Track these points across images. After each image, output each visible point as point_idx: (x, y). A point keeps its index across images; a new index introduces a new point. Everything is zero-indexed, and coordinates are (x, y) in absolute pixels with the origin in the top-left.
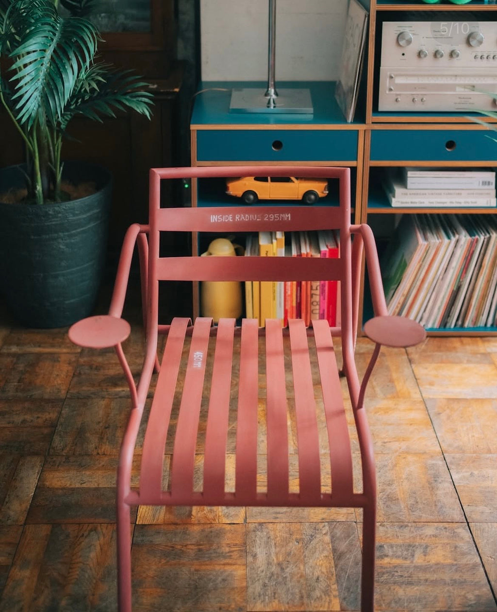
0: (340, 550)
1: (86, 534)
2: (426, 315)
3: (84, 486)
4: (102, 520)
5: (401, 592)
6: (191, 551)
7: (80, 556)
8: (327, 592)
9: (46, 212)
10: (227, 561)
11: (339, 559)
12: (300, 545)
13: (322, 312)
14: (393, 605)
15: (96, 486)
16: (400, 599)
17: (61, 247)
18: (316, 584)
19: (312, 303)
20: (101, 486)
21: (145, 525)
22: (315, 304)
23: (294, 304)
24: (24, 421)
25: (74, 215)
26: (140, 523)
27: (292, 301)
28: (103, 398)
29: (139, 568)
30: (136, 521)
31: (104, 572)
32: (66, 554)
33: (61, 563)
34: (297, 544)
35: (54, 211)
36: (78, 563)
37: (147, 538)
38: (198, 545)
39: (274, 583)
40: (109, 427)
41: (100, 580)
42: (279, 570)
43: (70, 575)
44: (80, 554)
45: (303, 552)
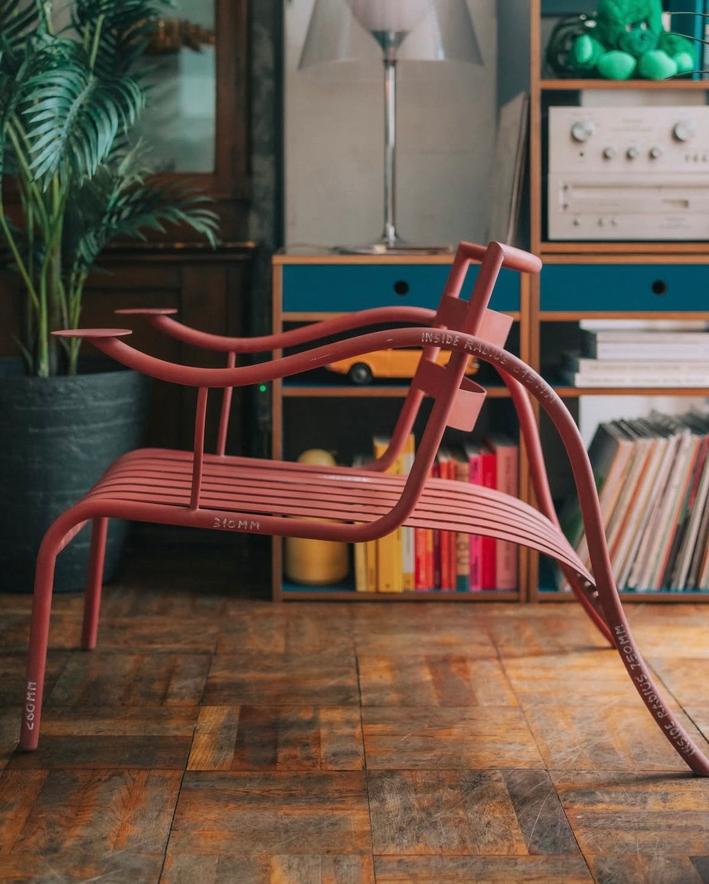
0: (524, 795)
1: (103, 778)
2: (638, 567)
3: (103, 733)
4: (130, 766)
5: (629, 838)
6: (277, 796)
7: (96, 800)
8: (505, 836)
9: (55, 389)
10: (337, 806)
11: (522, 804)
12: (456, 792)
13: (473, 562)
14: (617, 849)
15: (121, 734)
16: (627, 844)
17: (75, 449)
18: (486, 829)
19: (458, 546)
20: (128, 734)
21: (201, 771)
22: (462, 547)
23: (430, 548)
25: (96, 399)
26: (193, 769)
27: (426, 543)
28: (131, 654)
29: (192, 812)
30: (187, 767)
31: (134, 815)
32: (72, 797)
33: (64, 806)
34: (452, 790)
35: (67, 387)
36: (91, 806)
37: (204, 784)
38: (289, 790)
39: (416, 827)
40: (141, 680)
41: (128, 821)
42: (424, 815)
43: (79, 817)
44: (95, 797)
45: (462, 798)
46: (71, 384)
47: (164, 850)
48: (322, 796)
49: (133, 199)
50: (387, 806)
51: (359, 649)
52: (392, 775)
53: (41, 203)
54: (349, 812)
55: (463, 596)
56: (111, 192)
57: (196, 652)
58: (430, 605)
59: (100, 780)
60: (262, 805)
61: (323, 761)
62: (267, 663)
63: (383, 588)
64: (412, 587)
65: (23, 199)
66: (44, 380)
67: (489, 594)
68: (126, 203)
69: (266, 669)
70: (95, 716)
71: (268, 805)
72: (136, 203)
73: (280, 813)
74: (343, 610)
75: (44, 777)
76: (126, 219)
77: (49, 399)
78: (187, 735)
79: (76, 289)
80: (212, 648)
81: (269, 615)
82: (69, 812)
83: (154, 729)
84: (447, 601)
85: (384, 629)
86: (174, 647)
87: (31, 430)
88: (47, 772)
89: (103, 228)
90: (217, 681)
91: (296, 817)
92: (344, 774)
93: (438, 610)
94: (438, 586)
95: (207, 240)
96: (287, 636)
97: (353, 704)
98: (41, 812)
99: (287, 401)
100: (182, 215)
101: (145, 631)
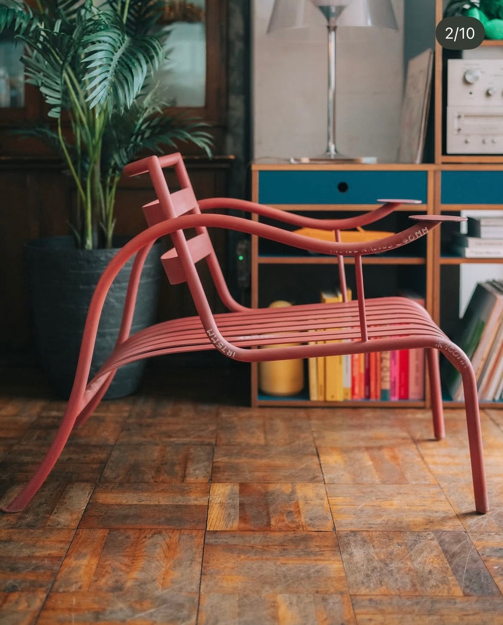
0: (453, 551)
1: (148, 536)
3: (143, 503)
4: (166, 527)
6: (274, 550)
7: (145, 551)
8: (444, 582)
10: (319, 557)
11: (452, 558)
12: (403, 548)
13: (393, 380)
15: (157, 503)
18: (429, 576)
19: (382, 369)
20: (161, 503)
21: (217, 531)
22: (385, 369)
23: (362, 370)
24: (70, 459)
26: (212, 529)
27: (360, 367)
28: (157, 445)
29: (215, 561)
30: (206, 528)
31: (174, 563)
32: (128, 549)
33: (123, 556)
34: (400, 546)
35: (106, 257)
36: (142, 556)
37: (221, 540)
38: (282, 546)
39: (379, 574)
40: (166, 464)
41: (170, 568)
42: (382, 565)
43: (134, 564)
44: (144, 550)
45: (408, 553)
46: (109, 255)
47: (198, 590)
48: (307, 550)
49: (152, 124)
50: (355, 558)
51: (318, 443)
52: (355, 535)
53: (87, 127)
54: (328, 562)
55: (386, 403)
56: (138, 119)
57: (202, 444)
58: (362, 410)
59: (146, 537)
60: (264, 557)
61: (304, 524)
62: (254, 451)
63: (329, 398)
64: (349, 398)
65: (73, 125)
66: (90, 252)
67: (403, 403)
68: (148, 127)
69: (254, 456)
70: (136, 490)
71: (269, 556)
72: (154, 127)
73: (278, 563)
74: (302, 413)
75: (106, 534)
76: (148, 138)
77: (94, 265)
78: (204, 504)
79: (111, 188)
80: (213, 441)
81: (250, 417)
82: (126, 560)
83: (179, 500)
84: (374, 408)
85: (334, 428)
86: (187, 440)
87: (81, 287)
88: (107, 531)
89: (131, 145)
90: (221, 465)
91: (290, 566)
92: (320, 534)
93: (369, 414)
94: (368, 397)
95: (206, 153)
96: (265, 432)
97: (319, 482)
98: (106, 561)
99: (261, 266)
100: (189, 136)
101: (164, 428)
